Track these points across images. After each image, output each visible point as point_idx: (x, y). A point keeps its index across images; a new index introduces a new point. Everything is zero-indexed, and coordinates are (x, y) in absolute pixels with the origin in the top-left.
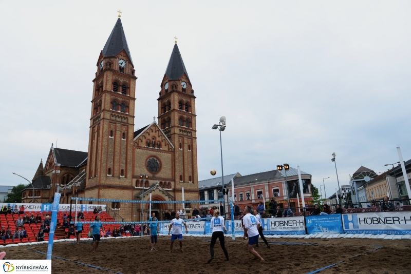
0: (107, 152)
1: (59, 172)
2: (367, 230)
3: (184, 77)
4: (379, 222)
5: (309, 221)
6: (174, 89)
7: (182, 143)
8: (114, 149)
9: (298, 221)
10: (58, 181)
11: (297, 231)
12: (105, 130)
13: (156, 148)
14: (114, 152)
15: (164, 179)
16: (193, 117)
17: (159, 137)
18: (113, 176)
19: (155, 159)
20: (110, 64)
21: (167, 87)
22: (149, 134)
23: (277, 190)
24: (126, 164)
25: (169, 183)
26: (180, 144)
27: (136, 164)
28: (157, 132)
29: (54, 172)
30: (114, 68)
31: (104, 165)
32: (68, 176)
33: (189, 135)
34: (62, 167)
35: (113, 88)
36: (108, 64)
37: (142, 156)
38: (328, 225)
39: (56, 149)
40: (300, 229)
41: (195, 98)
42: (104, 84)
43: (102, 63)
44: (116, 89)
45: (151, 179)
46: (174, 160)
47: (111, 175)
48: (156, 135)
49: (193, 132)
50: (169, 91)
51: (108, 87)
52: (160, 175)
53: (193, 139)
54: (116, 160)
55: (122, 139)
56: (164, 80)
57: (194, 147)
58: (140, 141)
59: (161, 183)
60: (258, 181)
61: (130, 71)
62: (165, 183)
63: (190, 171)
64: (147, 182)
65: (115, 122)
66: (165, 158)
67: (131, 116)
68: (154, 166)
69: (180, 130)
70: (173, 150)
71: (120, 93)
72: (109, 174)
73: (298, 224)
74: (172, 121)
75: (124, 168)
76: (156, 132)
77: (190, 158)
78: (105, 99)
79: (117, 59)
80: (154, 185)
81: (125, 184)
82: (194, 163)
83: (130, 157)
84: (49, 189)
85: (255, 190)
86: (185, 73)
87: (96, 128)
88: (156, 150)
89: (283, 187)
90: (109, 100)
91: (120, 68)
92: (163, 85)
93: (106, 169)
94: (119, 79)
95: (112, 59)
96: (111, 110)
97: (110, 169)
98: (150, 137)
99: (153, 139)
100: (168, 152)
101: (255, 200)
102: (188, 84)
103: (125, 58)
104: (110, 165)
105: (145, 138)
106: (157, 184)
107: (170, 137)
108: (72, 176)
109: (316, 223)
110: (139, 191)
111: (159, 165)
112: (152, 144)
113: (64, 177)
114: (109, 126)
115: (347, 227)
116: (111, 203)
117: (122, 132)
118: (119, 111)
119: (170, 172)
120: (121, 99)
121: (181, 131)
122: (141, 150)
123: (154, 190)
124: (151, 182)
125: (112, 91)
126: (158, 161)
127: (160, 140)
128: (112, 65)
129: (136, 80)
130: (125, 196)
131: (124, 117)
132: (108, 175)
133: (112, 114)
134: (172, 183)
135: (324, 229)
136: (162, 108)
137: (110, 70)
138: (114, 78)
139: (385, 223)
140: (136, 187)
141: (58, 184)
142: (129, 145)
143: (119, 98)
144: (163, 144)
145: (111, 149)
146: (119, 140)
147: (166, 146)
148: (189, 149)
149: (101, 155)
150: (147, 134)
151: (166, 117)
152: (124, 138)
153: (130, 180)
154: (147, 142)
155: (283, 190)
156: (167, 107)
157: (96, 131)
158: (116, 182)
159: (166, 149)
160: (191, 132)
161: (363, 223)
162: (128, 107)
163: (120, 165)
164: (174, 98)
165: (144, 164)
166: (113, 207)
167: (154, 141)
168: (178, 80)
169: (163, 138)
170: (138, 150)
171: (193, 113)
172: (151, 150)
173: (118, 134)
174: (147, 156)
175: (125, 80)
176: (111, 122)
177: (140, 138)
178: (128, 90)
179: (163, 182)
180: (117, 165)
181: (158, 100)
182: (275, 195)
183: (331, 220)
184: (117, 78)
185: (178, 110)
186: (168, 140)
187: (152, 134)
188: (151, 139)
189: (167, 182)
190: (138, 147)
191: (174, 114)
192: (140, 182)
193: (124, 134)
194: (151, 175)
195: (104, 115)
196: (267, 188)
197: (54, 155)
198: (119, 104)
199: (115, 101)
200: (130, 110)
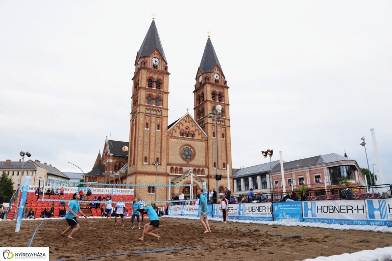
0: (143, 143)
1: (111, 160)
2: (323, 219)
3: (216, 68)
4: (334, 211)
5: (276, 208)
6: (207, 81)
7: (216, 132)
8: (150, 140)
9: (267, 208)
10: (111, 169)
11: (265, 218)
12: (140, 123)
13: (190, 137)
14: (150, 142)
15: (197, 166)
16: (226, 106)
17: (192, 127)
18: (149, 164)
19: (189, 147)
20: (144, 63)
21: (201, 79)
22: (183, 125)
23: (319, 177)
24: (161, 153)
25: (203, 170)
26: (214, 133)
27: (170, 153)
28: (191, 123)
29: (108, 161)
30: (148, 66)
31: (140, 154)
32: (119, 164)
33: (223, 124)
34: (114, 157)
35: (147, 85)
36: (143, 63)
37: (176, 145)
38: (291, 212)
39: (110, 141)
40: (268, 216)
41: (228, 88)
42: (140, 81)
43: (139, 63)
44: (150, 86)
45: (185, 166)
46: (208, 148)
47: (147, 163)
48: (190, 125)
49: (226, 121)
50: (202, 83)
51: (143, 84)
52: (193, 162)
53: (226, 127)
54: (151, 149)
55: (157, 130)
56: (198, 73)
57: (227, 135)
58: (174, 131)
59: (195, 170)
60: (299, 167)
61: (163, 68)
62: (199, 169)
63: (224, 158)
64: (181, 169)
65: (149, 115)
66: (199, 146)
67: (165, 109)
68: (188, 154)
69: (213, 119)
70: (206, 139)
71: (155, 89)
72: (146, 162)
73: (267, 210)
74: (205, 111)
75: (159, 157)
76: (189, 122)
77: (224, 146)
78: (140, 94)
79: (151, 58)
80: (187, 172)
81: (160, 171)
82: (228, 150)
83: (164, 147)
84: (104, 176)
85: (297, 176)
86: (217, 65)
87: (134, 122)
88: (189, 140)
89: (324, 173)
90: (144, 96)
91: (154, 65)
92: (197, 78)
93: (143, 157)
94: (153, 76)
95: (146, 59)
96: (146, 104)
97: (146, 157)
98: (183, 128)
99: (187, 129)
100: (202, 140)
101: (297, 186)
102: (220, 75)
103: (158, 57)
104: (146, 154)
105: (179, 128)
106: (190, 171)
107: (204, 127)
108: (122, 164)
109: (281, 210)
110: (174, 177)
111: (193, 153)
112: (186, 134)
113: (116, 166)
114: (145, 119)
115: (306, 215)
116: (147, 188)
117: (157, 124)
118: (154, 105)
119: (204, 160)
120: (155, 94)
121: (214, 121)
122: (175, 140)
123: (187, 177)
124: (185, 169)
125: (147, 87)
126: (192, 150)
127: (194, 130)
128: (146, 63)
129: (169, 76)
130: (160, 182)
131: (158, 110)
132: (144, 163)
133: (147, 108)
134: (206, 170)
135: (287, 216)
136: (197, 100)
137: (144, 68)
138: (149, 75)
139: (339, 212)
140: (170, 174)
141: (111, 172)
142: (163, 135)
143: (153, 93)
144: (197, 133)
145: (147, 140)
146: (154, 131)
147: (199, 135)
148: (223, 137)
149: (138, 146)
150: (181, 125)
151: (201, 108)
152: (159, 129)
153: (165, 168)
154: (181, 132)
155: (325, 177)
156: (201, 99)
157: (134, 124)
158: (152, 169)
159: (200, 137)
160: (224, 121)
161: (320, 211)
162: (162, 100)
163: (155, 154)
164: (206, 89)
165: (178, 152)
166: (149, 192)
167: (187, 131)
168: (210, 72)
169: (197, 128)
170: (171, 140)
171: (227, 103)
172: (185, 139)
173: (153, 126)
174: (181, 145)
175: (159, 77)
176: (147, 115)
177: (174, 128)
178: (161, 86)
179: (197, 168)
180: (152, 153)
181: (194, 92)
182: (316, 181)
183: (293, 207)
184: (151, 75)
185: (211, 101)
186: (201, 129)
187: (185, 125)
188: (185, 129)
189: (201, 169)
190: (172, 137)
191: (207, 105)
192: (174, 169)
193: (158, 125)
194: (185, 163)
195: (139, 110)
196: (308, 174)
197: (108, 146)
198: (153, 99)
199: (149, 96)
200: (164, 104)
